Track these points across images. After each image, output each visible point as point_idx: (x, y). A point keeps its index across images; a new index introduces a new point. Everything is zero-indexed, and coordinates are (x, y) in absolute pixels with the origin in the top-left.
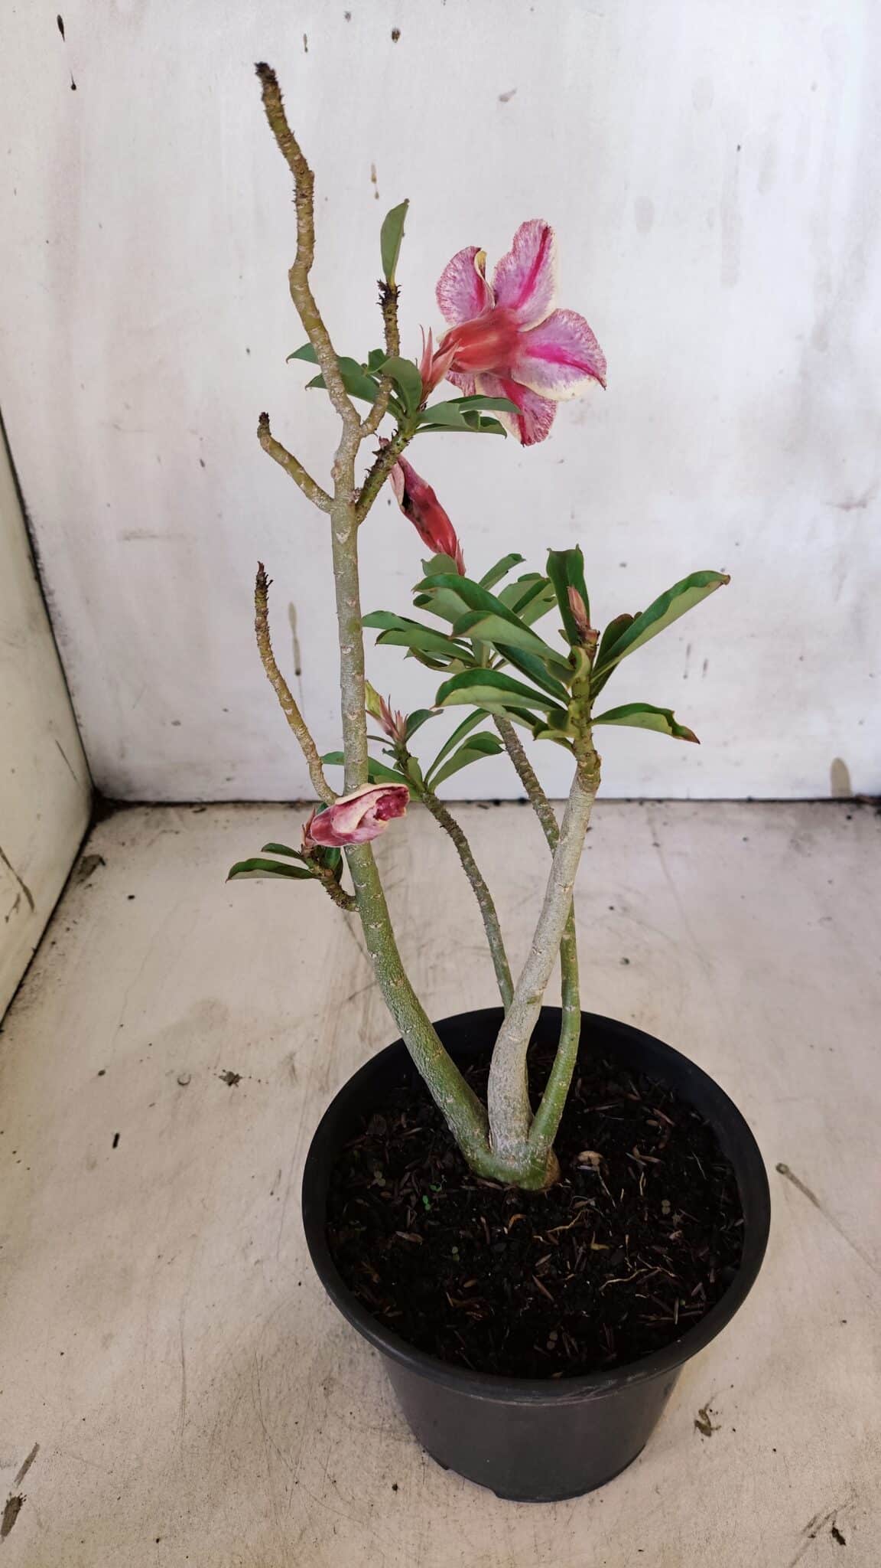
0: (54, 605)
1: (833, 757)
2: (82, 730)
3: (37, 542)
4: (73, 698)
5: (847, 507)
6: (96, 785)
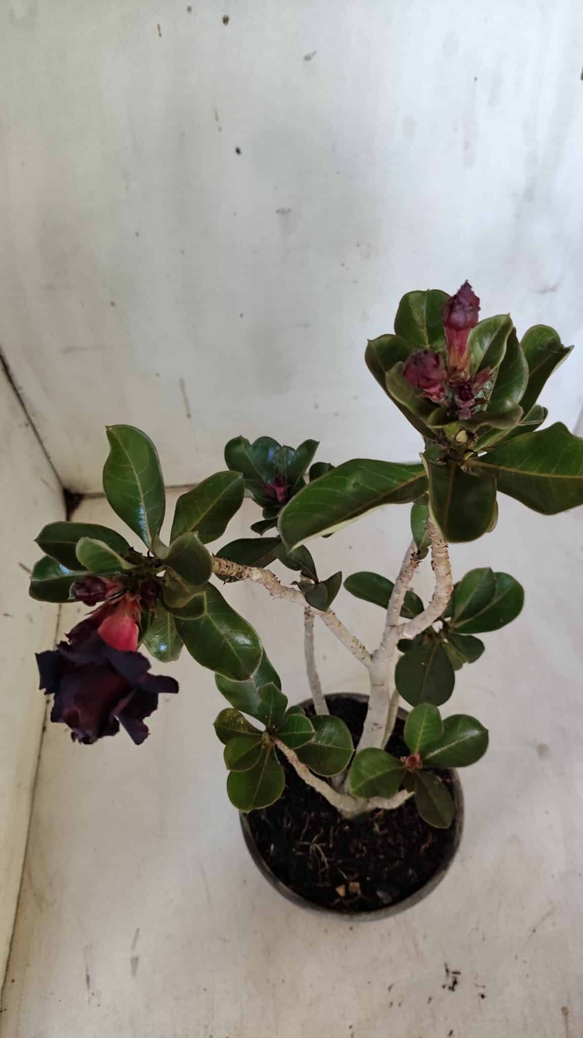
0: (24, 395)
2: (52, 460)
5: (543, 292)
6: (66, 485)
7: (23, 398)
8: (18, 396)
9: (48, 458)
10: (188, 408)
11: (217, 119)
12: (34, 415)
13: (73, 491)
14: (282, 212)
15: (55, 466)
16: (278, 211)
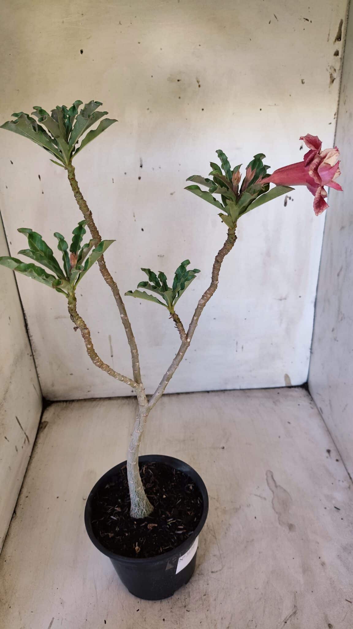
0: (32, 340)
1: (285, 373)
2: (39, 378)
3: (27, 321)
4: (38, 369)
5: (281, 300)
6: (44, 396)
7: (31, 341)
8: (29, 340)
9: (38, 377)
10: (112, 352)
11: (134, 216)
12: (35, 352)
13: (47, 399)
14: (161, 256)
15: (40, 382)
16: (158, 256)
